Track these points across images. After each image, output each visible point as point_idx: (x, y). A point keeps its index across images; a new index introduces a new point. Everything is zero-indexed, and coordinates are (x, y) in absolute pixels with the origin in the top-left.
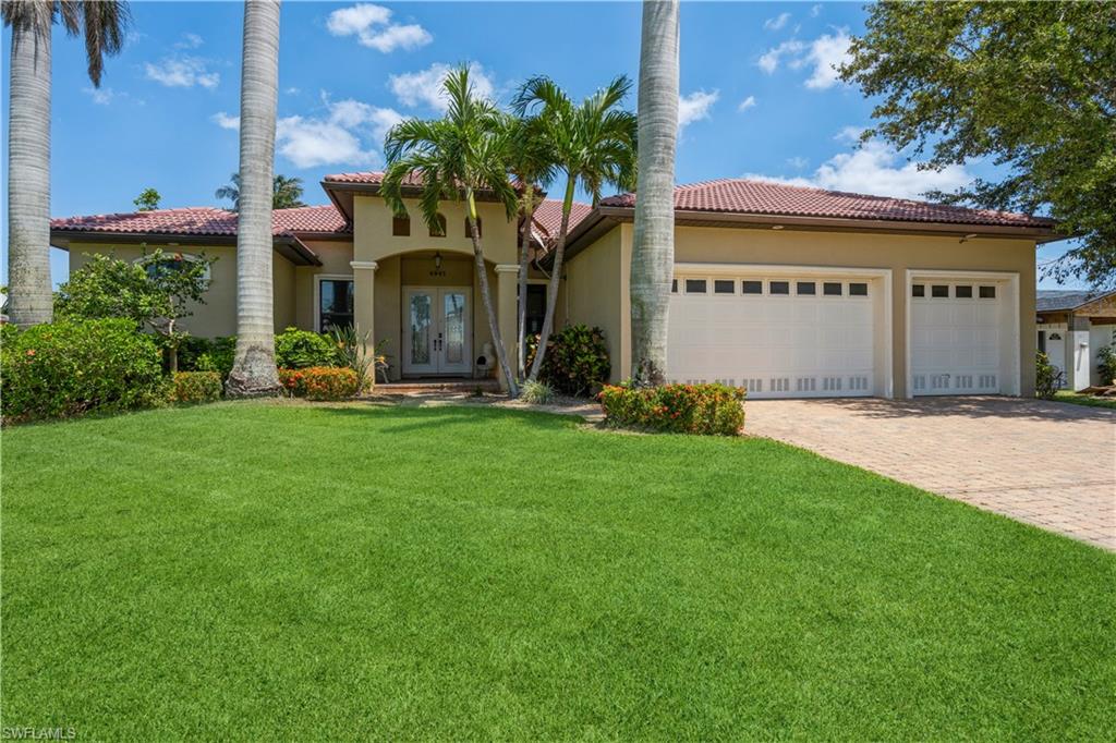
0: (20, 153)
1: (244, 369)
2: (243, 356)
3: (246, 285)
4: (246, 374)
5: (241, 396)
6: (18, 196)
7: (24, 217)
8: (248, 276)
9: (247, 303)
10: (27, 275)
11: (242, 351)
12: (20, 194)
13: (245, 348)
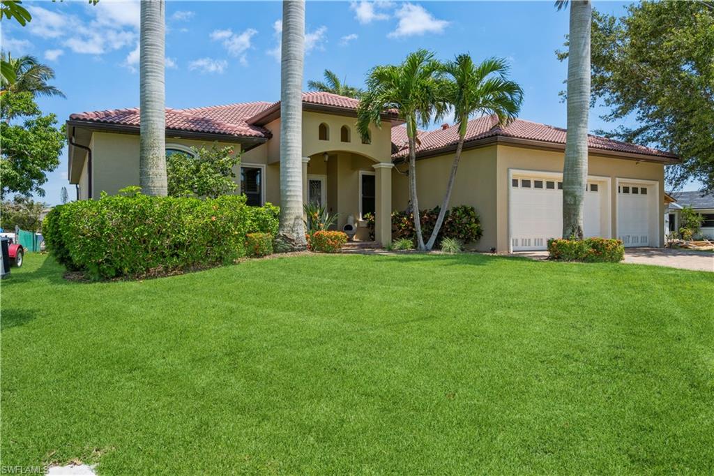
0: (155, 72)
1: (293, 231)
2: (292, 222)
3: (293, 174)
4: (295, 235)
5: (293, 250)
6: (154, 103)
7: (158, 119)
8: (293, 168)
9: (294, 186)
10: (159, 162)
11: (290, 219)
12: (155, 102)
13: (293, 217)
